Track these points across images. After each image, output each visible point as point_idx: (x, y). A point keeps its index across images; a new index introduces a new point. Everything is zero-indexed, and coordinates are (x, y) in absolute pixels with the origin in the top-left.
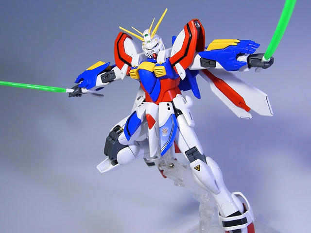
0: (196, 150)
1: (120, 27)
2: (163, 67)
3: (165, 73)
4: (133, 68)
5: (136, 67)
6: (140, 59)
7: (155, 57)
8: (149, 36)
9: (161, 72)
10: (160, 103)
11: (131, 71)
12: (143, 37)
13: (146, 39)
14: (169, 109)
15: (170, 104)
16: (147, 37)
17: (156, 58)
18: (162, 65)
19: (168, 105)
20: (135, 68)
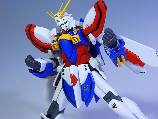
0: (111, 94)
1: (47, 12)
3: (79, 40)
9: (77, 39)
15: (87, 65)
18: (77, 34)
19: (85, 66)
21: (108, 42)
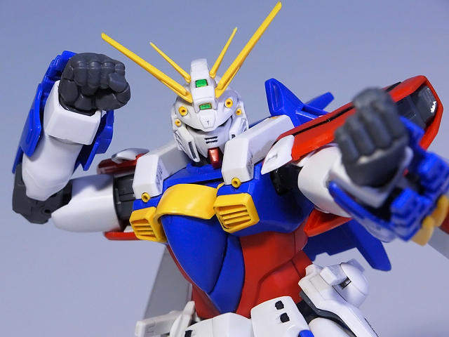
2: (245, 199)
3: (252, 219)
4: (141, 205)
5: (154, 202)
6: (160, 172)
7: (214, 158)
8: (211, 88)
9: (240, 213)
10: (254, 311)
11: (135, 215)
12: (188, 85)
13: (200, 95)
14: (284, 318)
16: (203, 89)
17: (219, 165)
18: (242, 188)
20: (147, 205)
21: (364, 160)
